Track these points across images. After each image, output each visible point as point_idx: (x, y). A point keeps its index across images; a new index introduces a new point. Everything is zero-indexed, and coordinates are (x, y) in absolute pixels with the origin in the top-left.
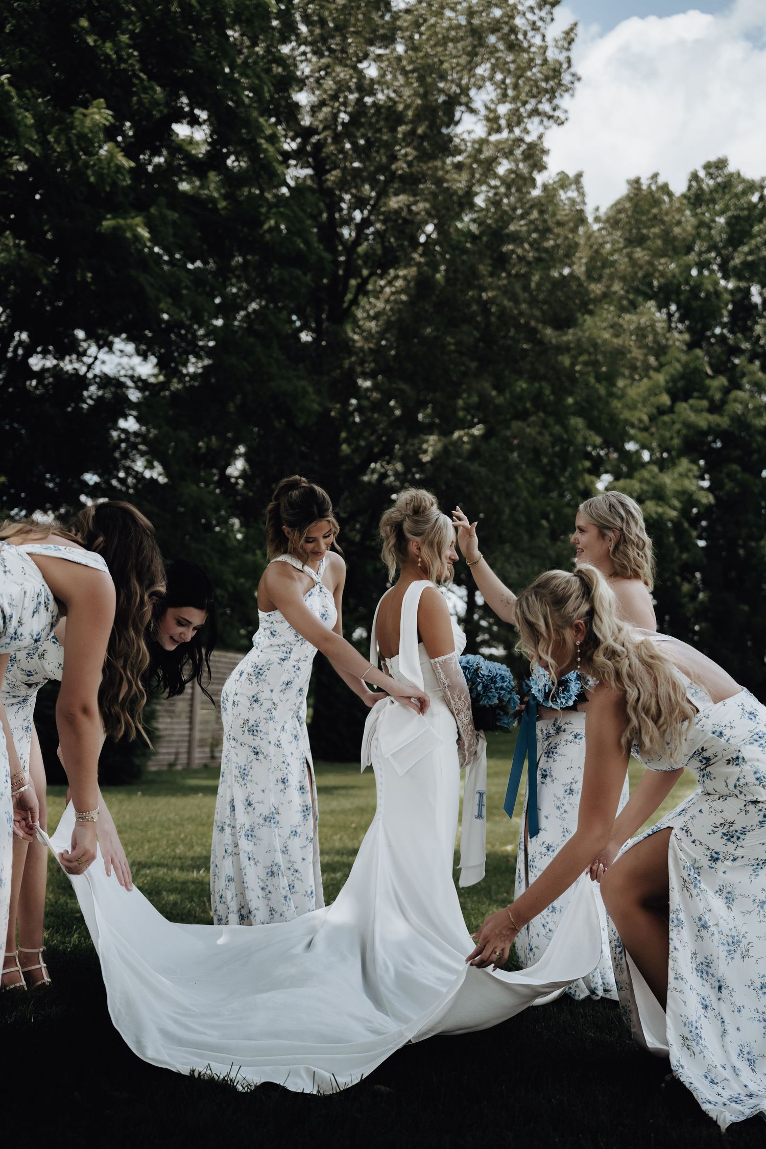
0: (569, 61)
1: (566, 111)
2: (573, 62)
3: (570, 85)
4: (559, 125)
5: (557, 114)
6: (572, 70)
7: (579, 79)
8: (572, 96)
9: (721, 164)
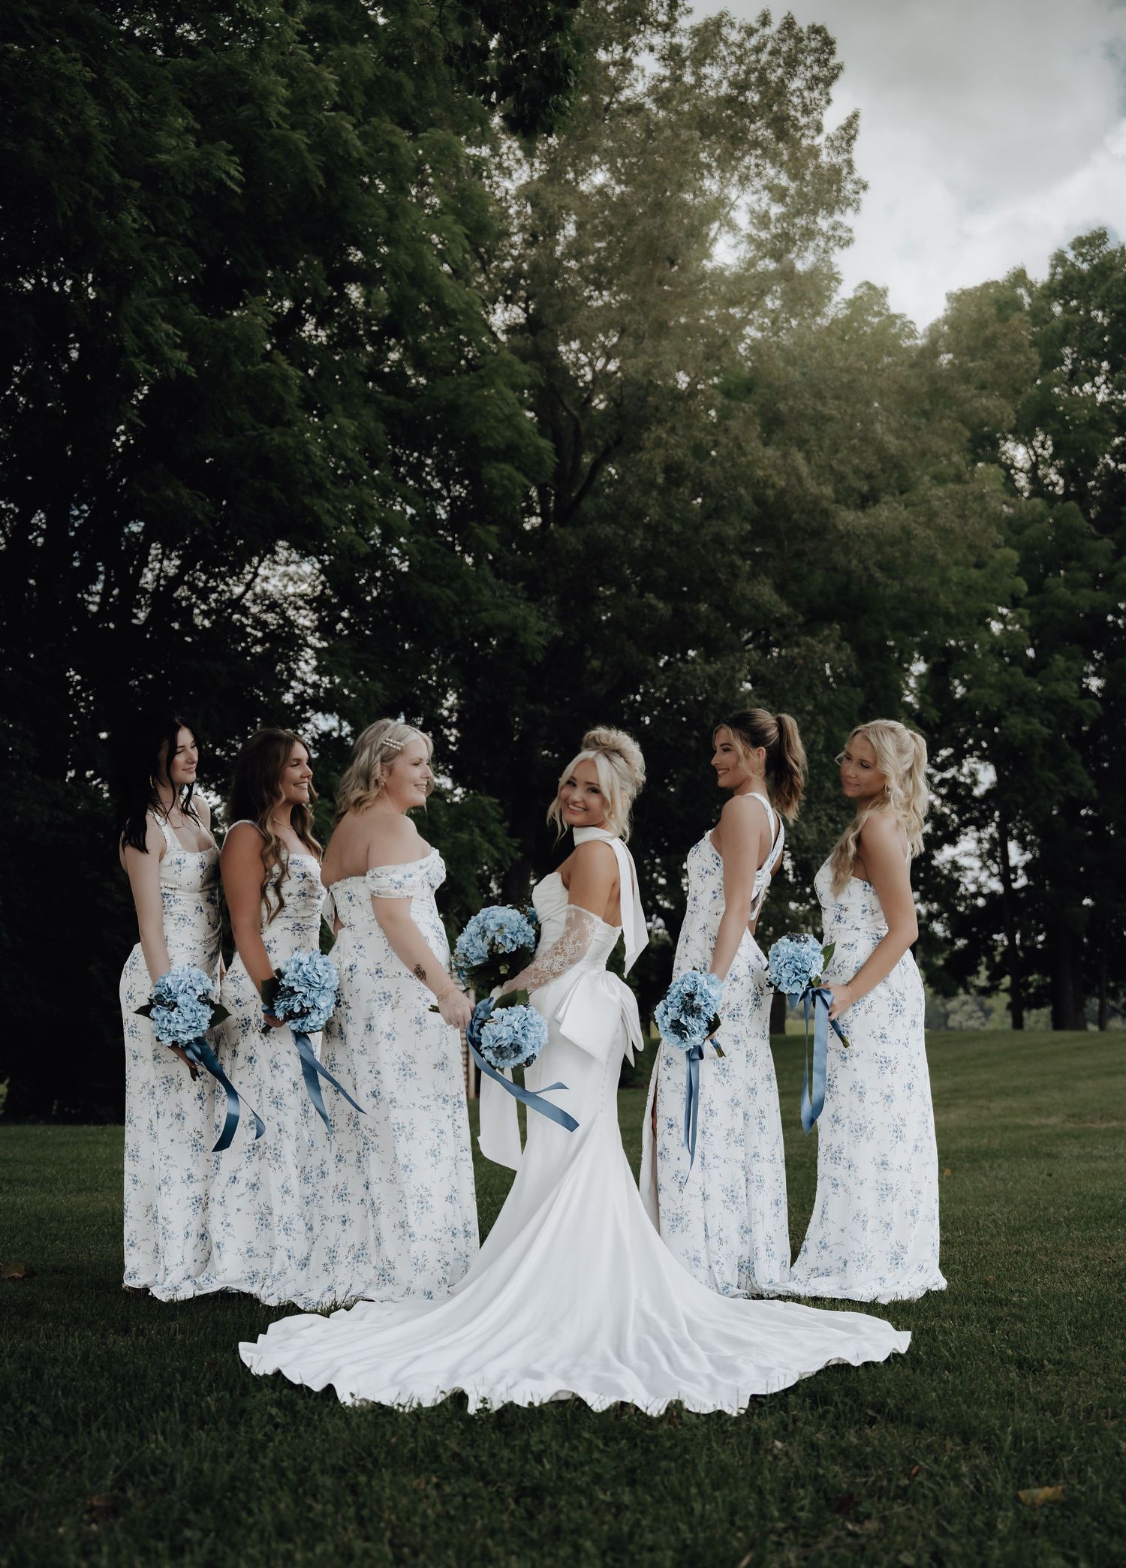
0: (849, 163)
1: (850, 230)
2: (856, 165)
3: (853, 197)
4: (842, 247)
5: (838, 233)
6: (856, 176)
7: (865, 187)
8: (857, 210)
9: (1099, 237)
